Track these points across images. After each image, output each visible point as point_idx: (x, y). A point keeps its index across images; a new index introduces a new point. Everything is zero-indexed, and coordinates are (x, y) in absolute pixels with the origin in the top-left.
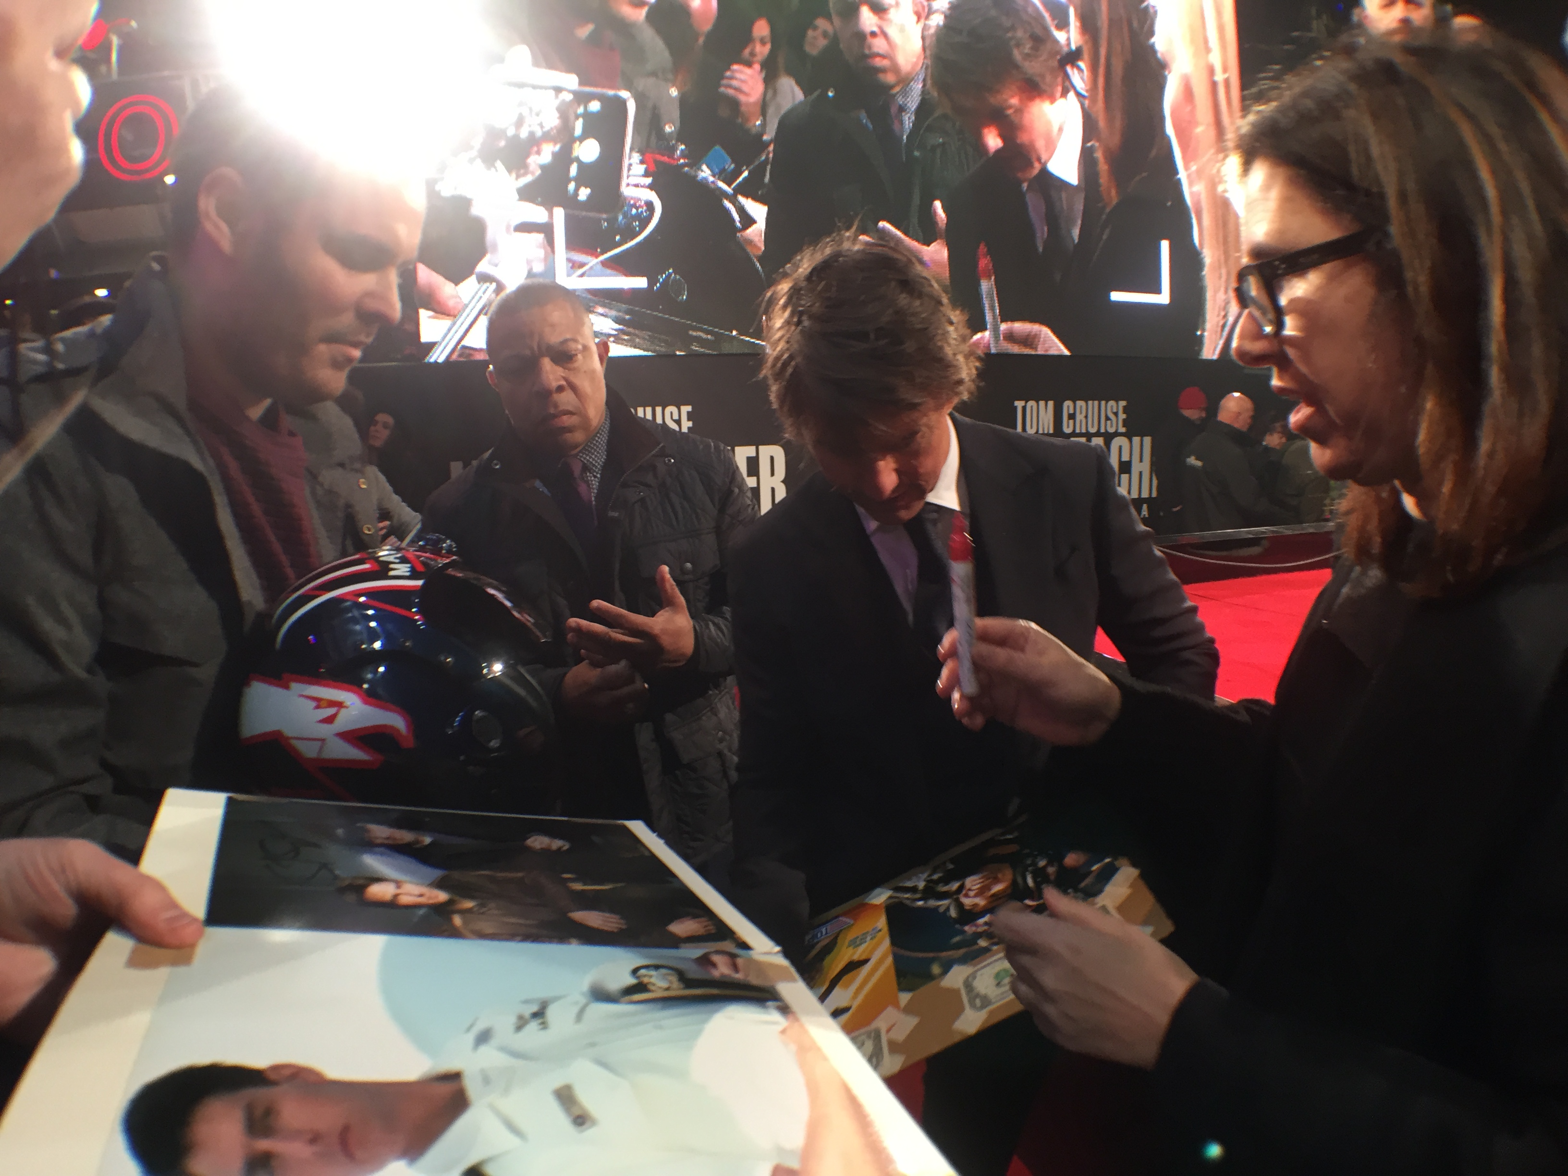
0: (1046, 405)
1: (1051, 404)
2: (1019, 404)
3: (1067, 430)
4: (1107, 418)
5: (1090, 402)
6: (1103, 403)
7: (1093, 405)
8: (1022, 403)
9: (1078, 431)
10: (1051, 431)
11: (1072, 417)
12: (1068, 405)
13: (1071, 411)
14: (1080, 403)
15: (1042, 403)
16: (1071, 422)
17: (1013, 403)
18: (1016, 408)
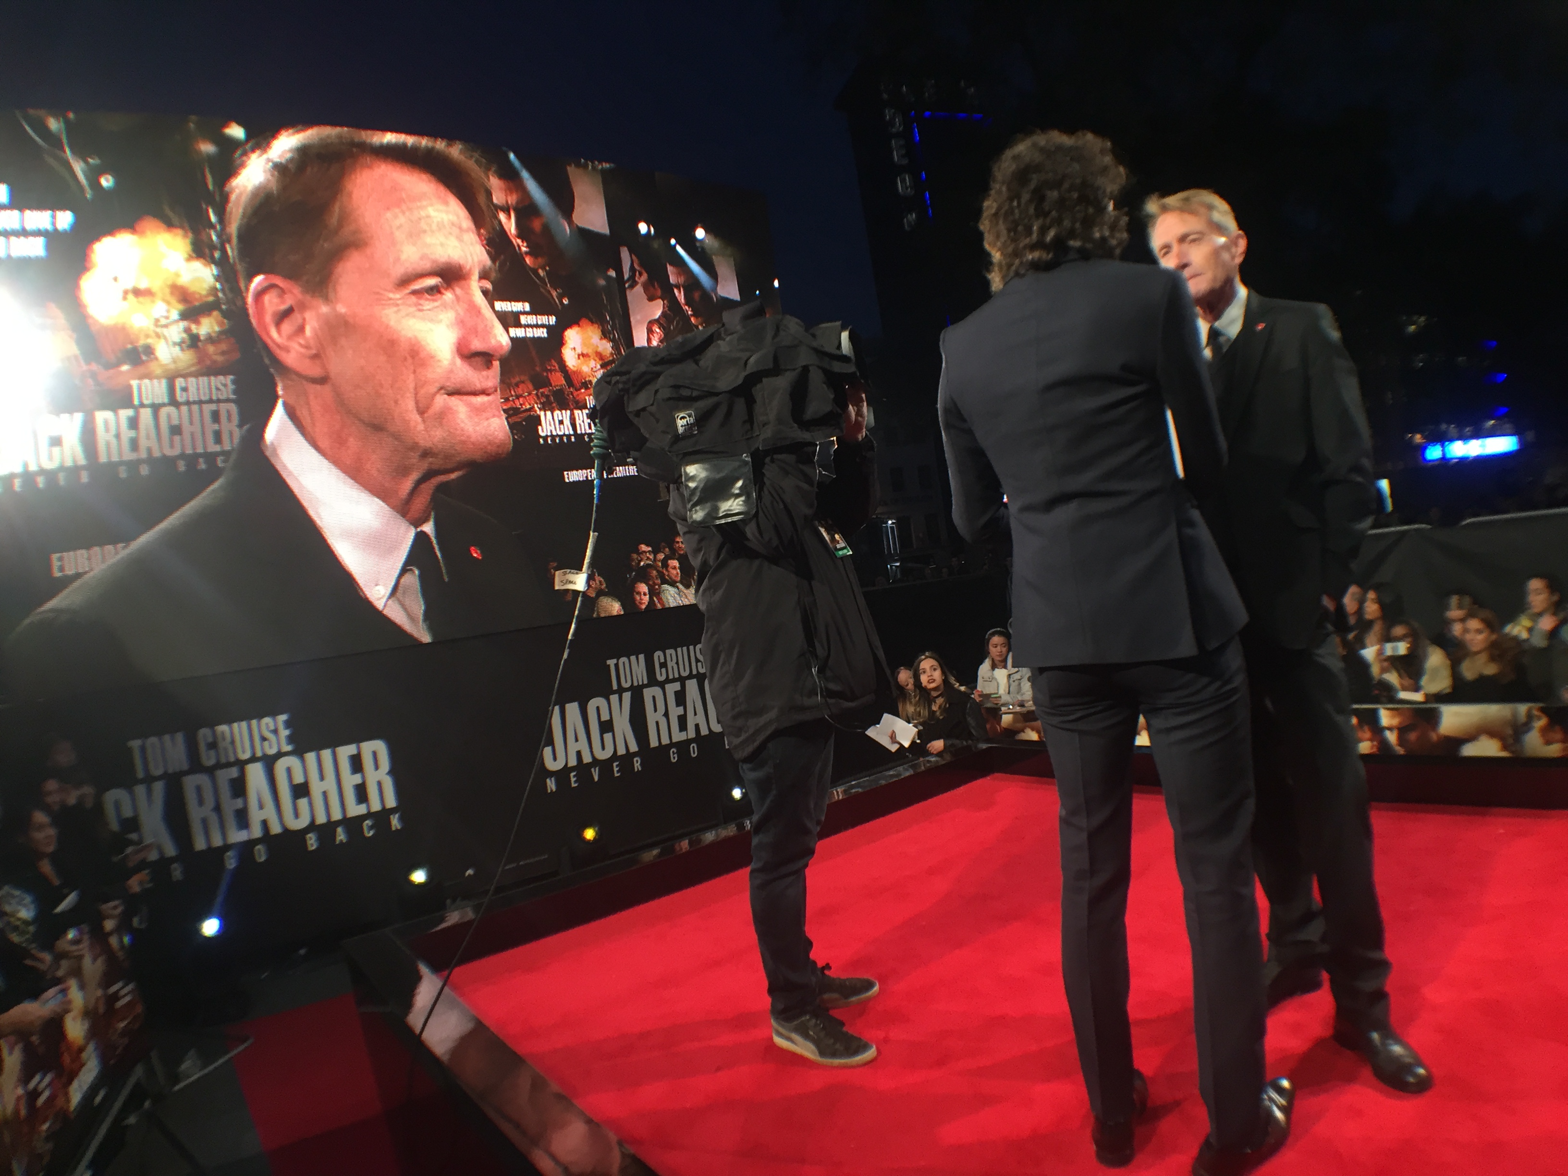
0: (637, 659)
1: (642, 657)
2: (611, 663)
3: (661, 678)
4: (697, 661)
5: (679, 650)
6: (691, 648)
7: (682, 651)
8: (615, 661)
9: (671, 677)
10: (646, 682)
11: (664, 665)
12: (658, 655)
13: (662, 660)
14: (669, 652)
15: (633, 658)
16: (664, 670)
17: (606, 663)
18: (609, 666)
